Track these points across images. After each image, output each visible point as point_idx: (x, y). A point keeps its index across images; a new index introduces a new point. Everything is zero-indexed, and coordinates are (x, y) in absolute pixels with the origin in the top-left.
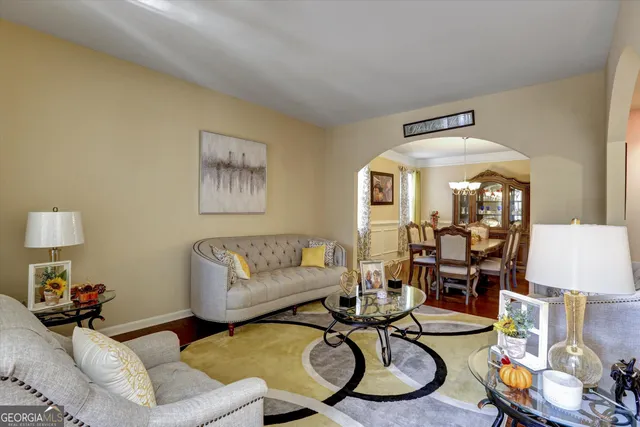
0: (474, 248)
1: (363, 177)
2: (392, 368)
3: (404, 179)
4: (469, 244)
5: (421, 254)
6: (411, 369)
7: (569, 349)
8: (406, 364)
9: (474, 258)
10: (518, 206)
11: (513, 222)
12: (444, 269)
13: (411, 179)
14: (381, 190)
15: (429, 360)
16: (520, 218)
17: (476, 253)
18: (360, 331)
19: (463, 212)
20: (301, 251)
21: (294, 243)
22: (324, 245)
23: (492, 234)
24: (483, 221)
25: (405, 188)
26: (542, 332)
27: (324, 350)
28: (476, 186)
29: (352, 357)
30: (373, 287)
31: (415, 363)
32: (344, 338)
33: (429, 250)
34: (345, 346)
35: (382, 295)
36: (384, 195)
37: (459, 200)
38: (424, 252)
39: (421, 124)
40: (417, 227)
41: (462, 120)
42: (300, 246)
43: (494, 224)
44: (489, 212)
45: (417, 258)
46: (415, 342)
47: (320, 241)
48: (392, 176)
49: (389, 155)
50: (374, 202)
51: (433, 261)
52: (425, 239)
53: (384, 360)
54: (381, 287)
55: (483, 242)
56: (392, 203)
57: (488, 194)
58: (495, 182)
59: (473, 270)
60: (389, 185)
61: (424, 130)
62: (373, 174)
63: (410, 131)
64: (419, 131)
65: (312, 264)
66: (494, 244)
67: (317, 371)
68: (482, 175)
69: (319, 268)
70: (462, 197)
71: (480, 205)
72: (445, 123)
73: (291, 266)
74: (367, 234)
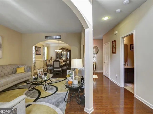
0: (61, 64)
1: (34, 48)
2: (47, 91)
3: (44, 48)
4: (60, 63)
5: (49, 67)
6: (51, 90)
7: (76, 77)
8: (50, 90)
9: (61, 66)
10: (68, 55)
11: (68, 58)
12: (55, 69)
13: (46, 48)
14: (38, 51)
15: (54, 88)
16: (69, 57)
17: (61, 65)
18: (37, 86)
19: (58, 57)
20: (16, 69)
21: (13, 67)
22: (24, 66)
23: (64, 61)
24: (62, 59)
25: (44, 51)
26: (73, 75)
27: (29, 92)
28: (61, 51)
29: (37, 92)
30: (40, 75)
31: (52, 89)
32: (33, 89)
33: (51, 66)
34: (34, 90)
35: (43, 76)
36: (39, 53)
37: (57, 54)
38: (50, 66)
39: (50, 37)
40: (48, 60)
41: (58, 37)
42: (15, 68)
43: (64, 59)
44: (63, 57)
45: (48, 68)
46: (50, 85)
47: (22, 66)
48: (41, 48)
49: (41, 43)
50: (37, 54)
51: (52, 68)
52: (50, 63)
53: (45, 90)
54: (42, 75)
55: (62, 63)
56: (41, 55)
57: (63, 52)
58: (64, 50)
59: (61, 69)
60: (40, 50)
61: (50, 38)
62: (36, 47)
63: (47, 38)
64: (49, 38)
65: (20, 72)
66: (64, 63)
67: (29, 97)
68: (62, 48)
69: (23, 73)
70: (58, 53)
71: (61, 55)
72: (54, 37)
73: (13, 74)
74: (35, 63)
